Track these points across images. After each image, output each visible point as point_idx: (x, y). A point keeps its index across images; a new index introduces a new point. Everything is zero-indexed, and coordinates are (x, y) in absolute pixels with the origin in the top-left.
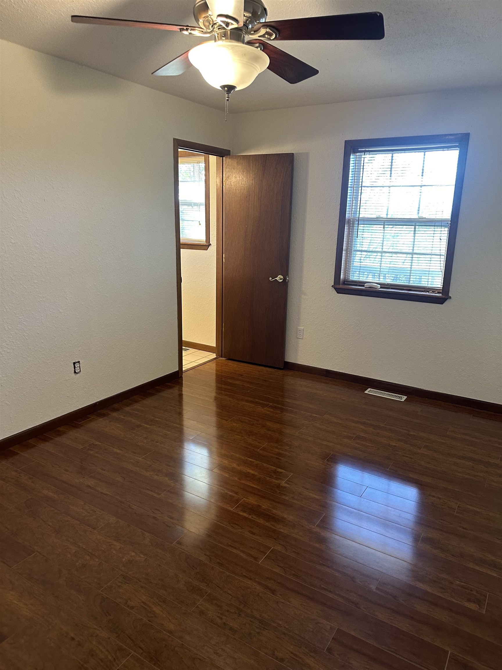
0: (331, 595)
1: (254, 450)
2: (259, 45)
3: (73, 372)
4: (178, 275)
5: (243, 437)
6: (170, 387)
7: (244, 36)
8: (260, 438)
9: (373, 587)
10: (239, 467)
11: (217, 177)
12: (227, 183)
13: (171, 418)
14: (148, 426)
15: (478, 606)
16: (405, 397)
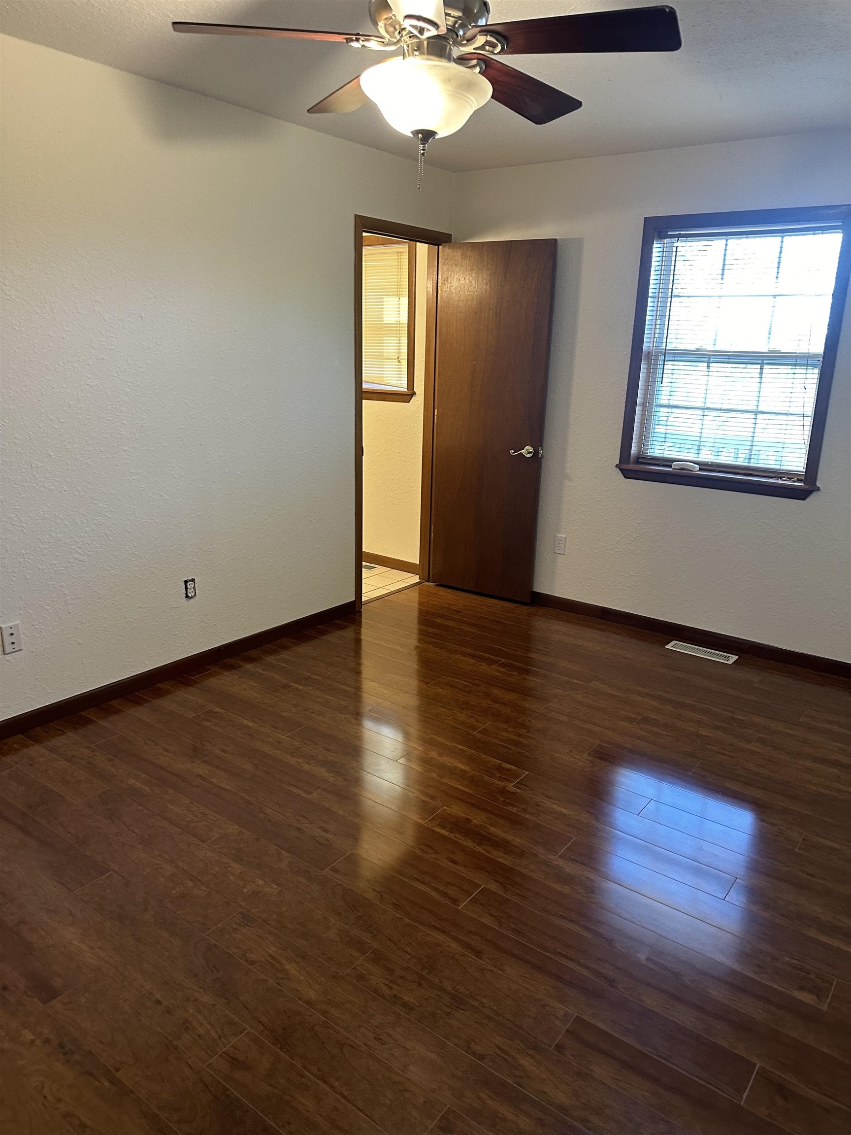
0: (570, 965)
1: (468, 732)
2: (478, 62)
3: (184, 595)
4: (357, 444)
5: (451, 710)
6: (341, 628)
7: (450, 49)
8: (479, 714)
9: (642, 957)
10: (440, 758)
11: (427, 279)
12: (444, 290)
13: (338, 675)
14: (300, 687)
15: (815, 998)
16: (736, 657)
